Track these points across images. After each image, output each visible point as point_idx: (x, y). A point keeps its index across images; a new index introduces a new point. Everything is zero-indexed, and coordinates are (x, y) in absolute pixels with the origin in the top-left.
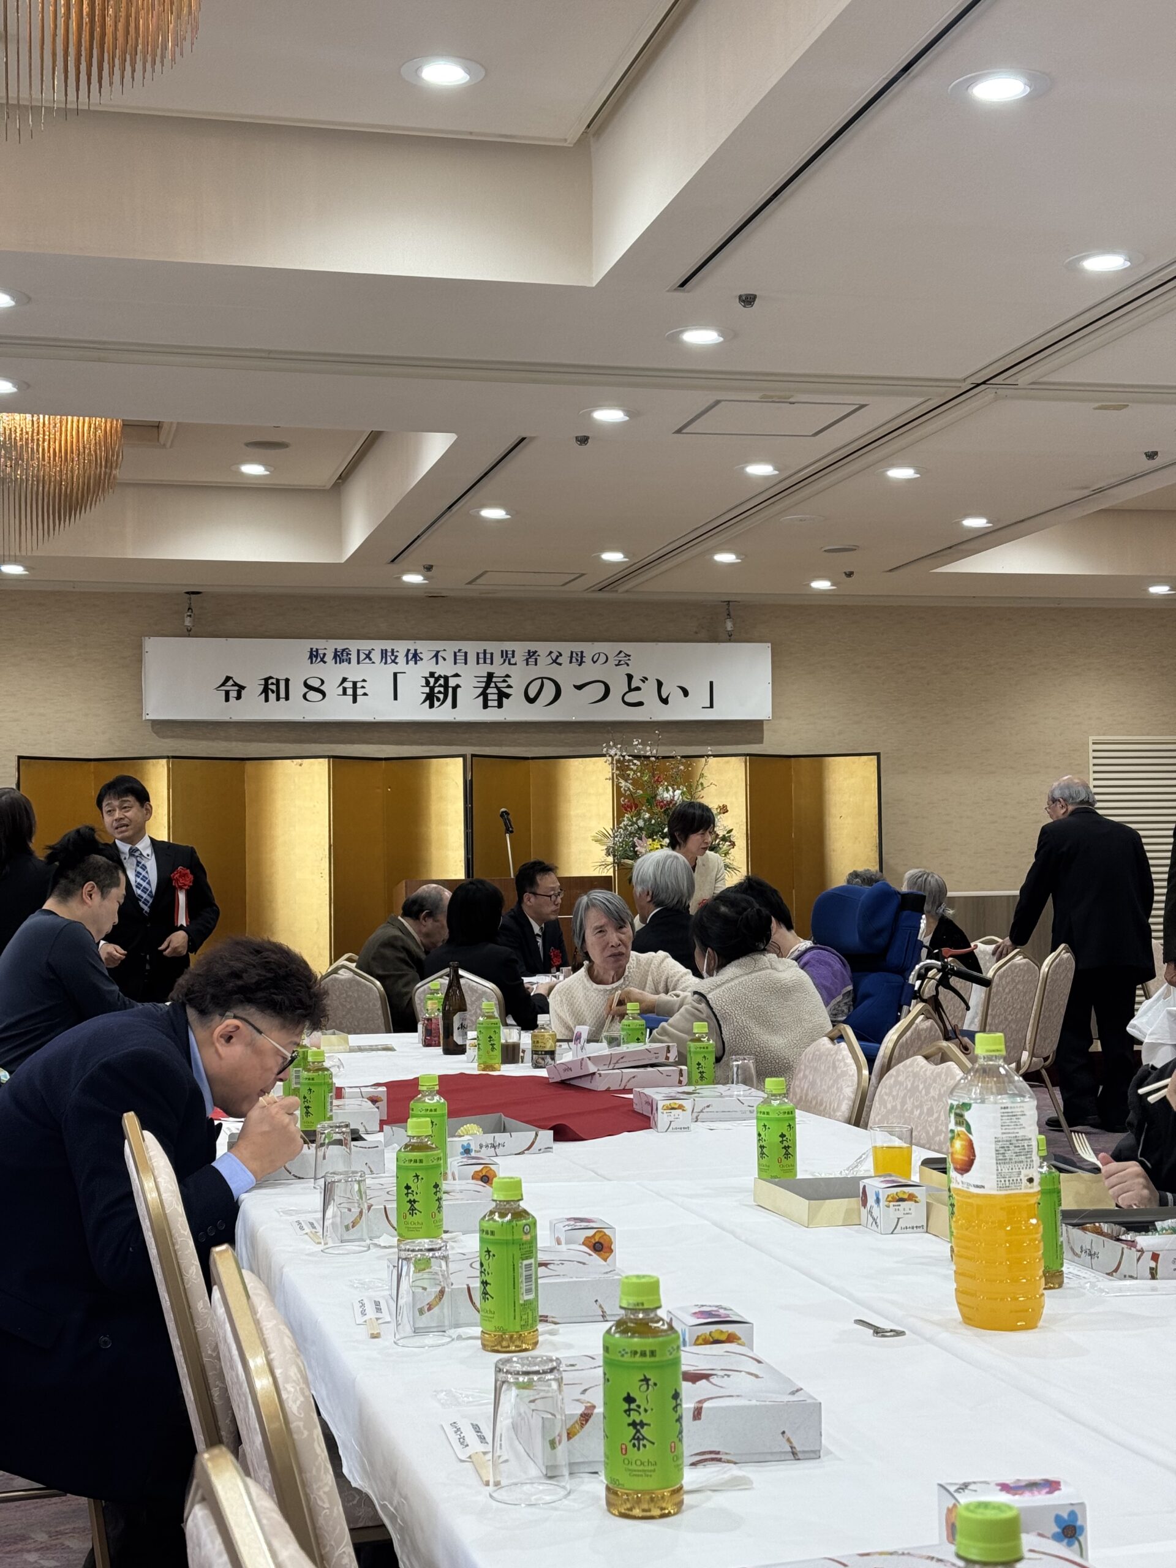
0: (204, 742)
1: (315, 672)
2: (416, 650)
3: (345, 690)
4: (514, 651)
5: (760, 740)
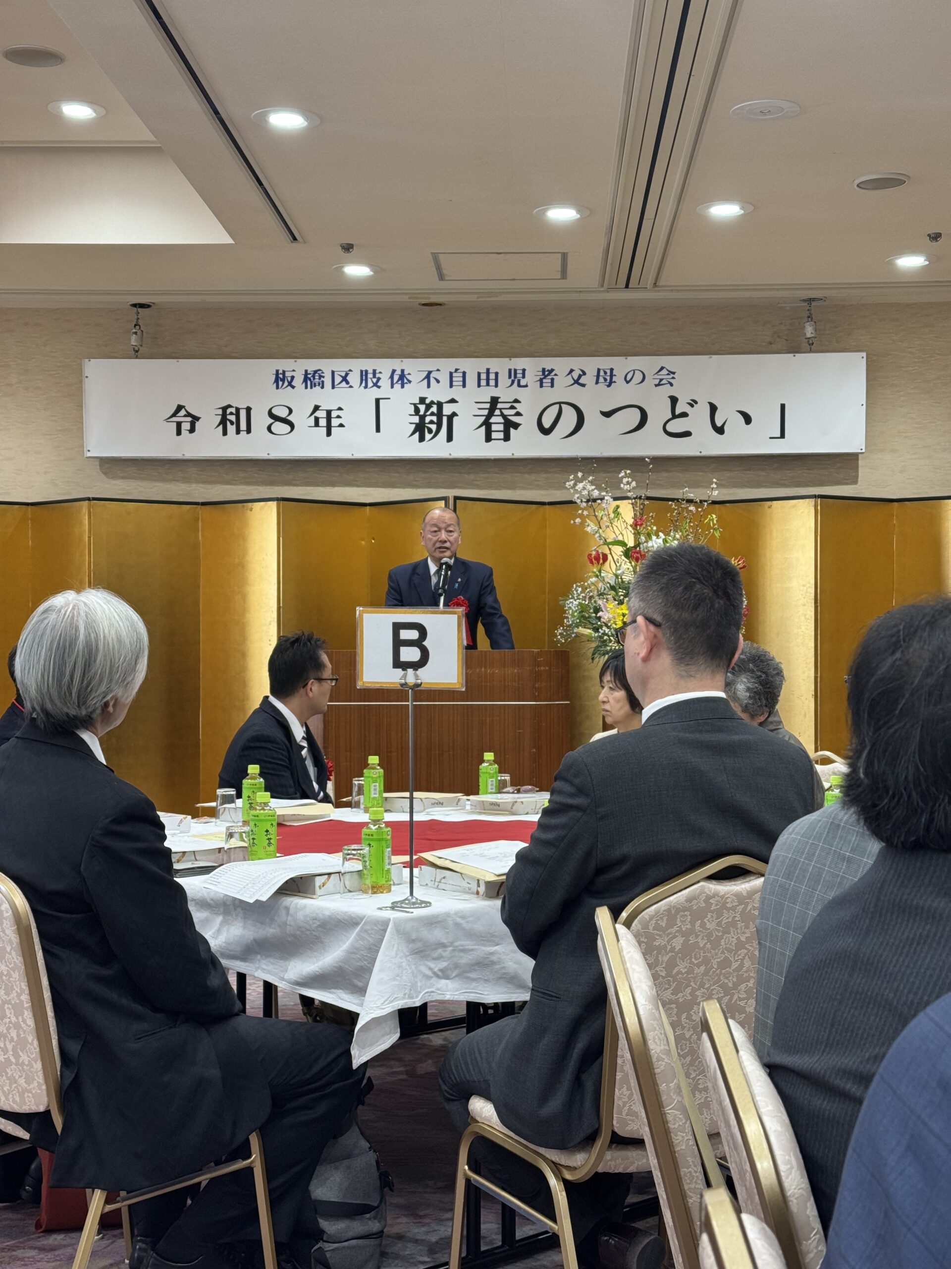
1: (281, 399)
2: (403, 371)
3: (317, 420)
4: (524, 370)
5: (854, 481)
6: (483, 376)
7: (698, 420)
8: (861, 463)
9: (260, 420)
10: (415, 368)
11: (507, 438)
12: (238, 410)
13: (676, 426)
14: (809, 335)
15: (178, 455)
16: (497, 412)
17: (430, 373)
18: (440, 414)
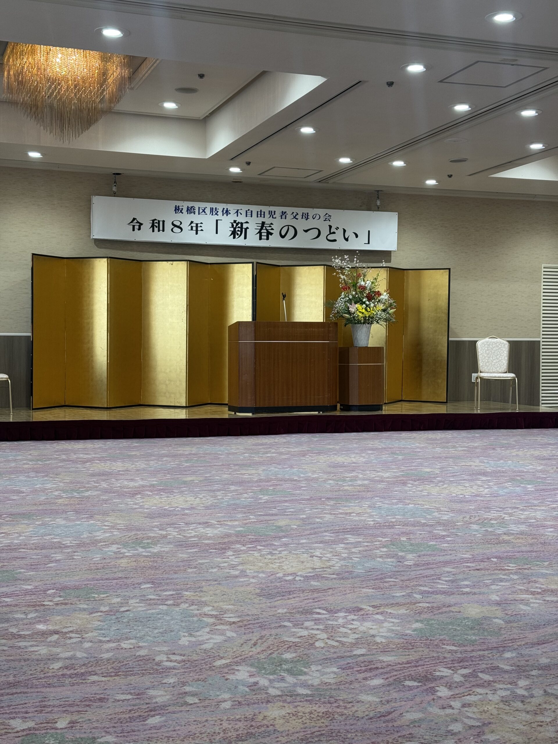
0: (121, 252)
1: (178, 218)
2: (227, 209)
3: (192, 227)
4: (275, 212)
6: (259, 213)
7: (339, 236)
8: (392, 254)
9: (168, 226)
10: (232, 208)
11: (268, 239)
12: (159, 221)
13: (331, 237)
14: (378, 204)
16: (264, 228)
17: (238, 210)
18: (242, 228)
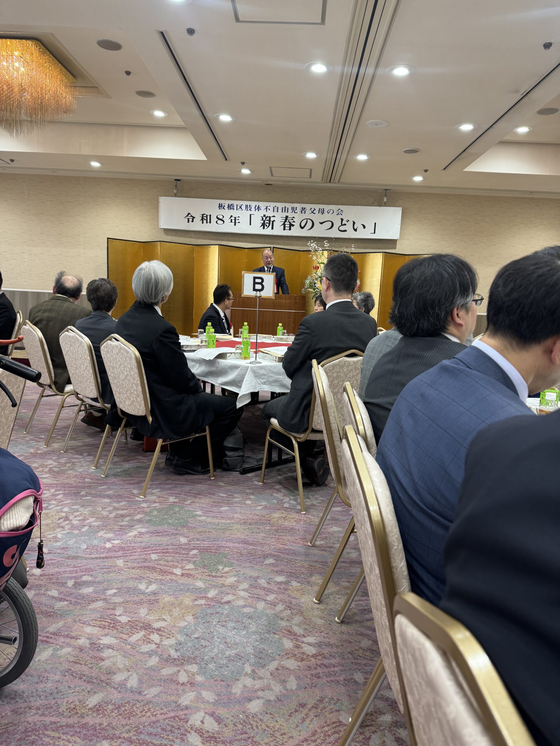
1: (221, 213)
2: (259, 206)
3: (231, 220)
4: (296, 208)
5: (395, 248)
6: (284, 209)
7: (349, 227)
8: (398, 242)
9: (214, 219)
10: (262, 205)
11: (290, 229)
12: (207, 215)
13: (342, 228)
14: (385, 201)
15: (188, 229)
16: (288, 221)
17: (267, 207)
18: (270, 220)
